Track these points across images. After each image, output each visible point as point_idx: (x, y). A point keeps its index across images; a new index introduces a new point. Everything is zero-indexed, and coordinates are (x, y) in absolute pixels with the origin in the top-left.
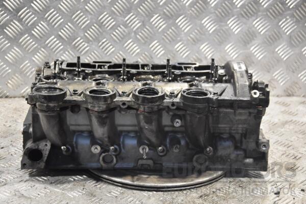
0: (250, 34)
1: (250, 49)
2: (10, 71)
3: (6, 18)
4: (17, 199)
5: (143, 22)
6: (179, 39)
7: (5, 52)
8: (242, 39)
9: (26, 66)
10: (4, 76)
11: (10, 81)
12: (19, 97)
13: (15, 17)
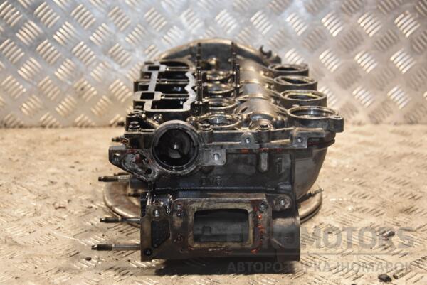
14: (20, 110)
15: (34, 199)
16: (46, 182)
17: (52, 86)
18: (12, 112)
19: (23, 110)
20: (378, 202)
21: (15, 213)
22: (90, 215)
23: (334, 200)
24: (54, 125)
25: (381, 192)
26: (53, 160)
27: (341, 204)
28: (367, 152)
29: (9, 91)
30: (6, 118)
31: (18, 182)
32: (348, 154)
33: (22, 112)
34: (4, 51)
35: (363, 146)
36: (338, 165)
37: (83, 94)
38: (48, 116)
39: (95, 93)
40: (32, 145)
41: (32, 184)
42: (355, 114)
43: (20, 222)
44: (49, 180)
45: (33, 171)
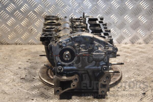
0: (138, 9)
1: (138, 17)
2: (9, 30)
3: (7, 2)
4: (3, 95)
5: (79, 3)
6: (99, 12)
7: (7, 20)
8: (133, 12)
9: (18, 28)
10: (6, 33)
11: (9, 36)
12: (14, 44)
13: (11, 1)
14: (8, 37)
15: (12, 75)
16: (17, 68)
17: (20, 28)
18: (5, 39)
19: (9, 38)
20: (144, 77)
21: (6, 81)
22: (34, 82)
23: (127, 76)
24: (21, 44)
25: (145, 73)
26: (20, 59)
27: (129, 78)
28: (142, 56)
29: (3, 30)
30: (2, 41)
31: (7, 68)
32: (134, 57)
33: (8, 38)
34: (1, 15)
35: (140, 53)
36: (130, 61)
37: (32, 32)
38: (18, 40)
39: (36, 31)
40: (12, 52)
41: (12, 69)
42: (138, 39)
43: (7, 84)
44: (18, 67)
45: (12, 63)
